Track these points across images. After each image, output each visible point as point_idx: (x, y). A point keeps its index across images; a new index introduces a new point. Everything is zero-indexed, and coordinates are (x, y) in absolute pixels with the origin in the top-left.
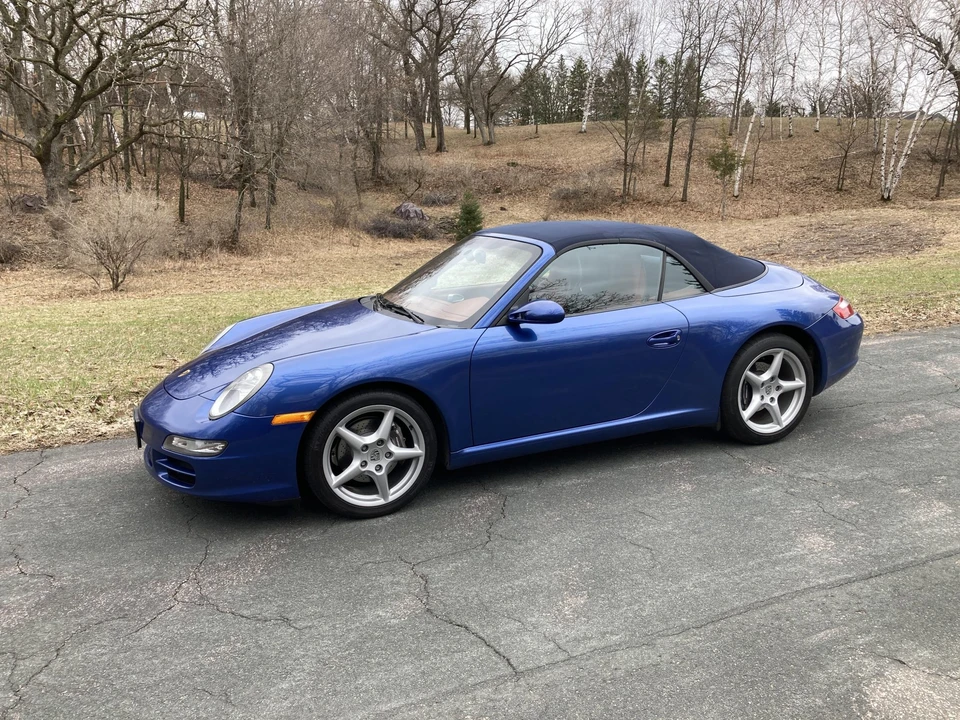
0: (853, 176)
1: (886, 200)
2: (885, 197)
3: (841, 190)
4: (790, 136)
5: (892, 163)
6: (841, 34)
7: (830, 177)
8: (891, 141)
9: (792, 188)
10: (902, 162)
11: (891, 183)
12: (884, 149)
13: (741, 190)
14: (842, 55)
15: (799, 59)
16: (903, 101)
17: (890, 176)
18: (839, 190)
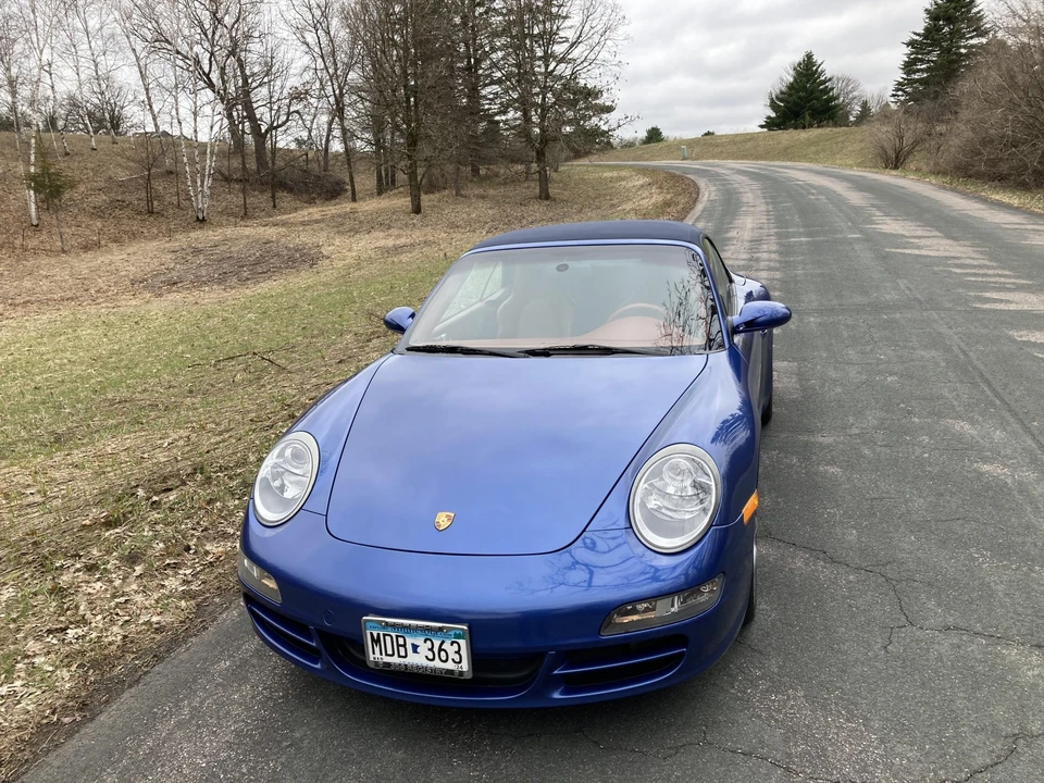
0: (159, 198)
1: (202, 221)
2: (201, 217)
3: (152, 212)
4: (67, 154)
5: (199, 183)
6: (90, 42)
7: (136, 198)
8: (192, 162)
9: (98, 213)
10: (208, 182)
11: (202, 203)
12: (187, 168)
13: (39, 219)
14: (96, 66)
15: (53, 66)
16: (195, 120)
17: (200, 196)
18: (151, 212)
